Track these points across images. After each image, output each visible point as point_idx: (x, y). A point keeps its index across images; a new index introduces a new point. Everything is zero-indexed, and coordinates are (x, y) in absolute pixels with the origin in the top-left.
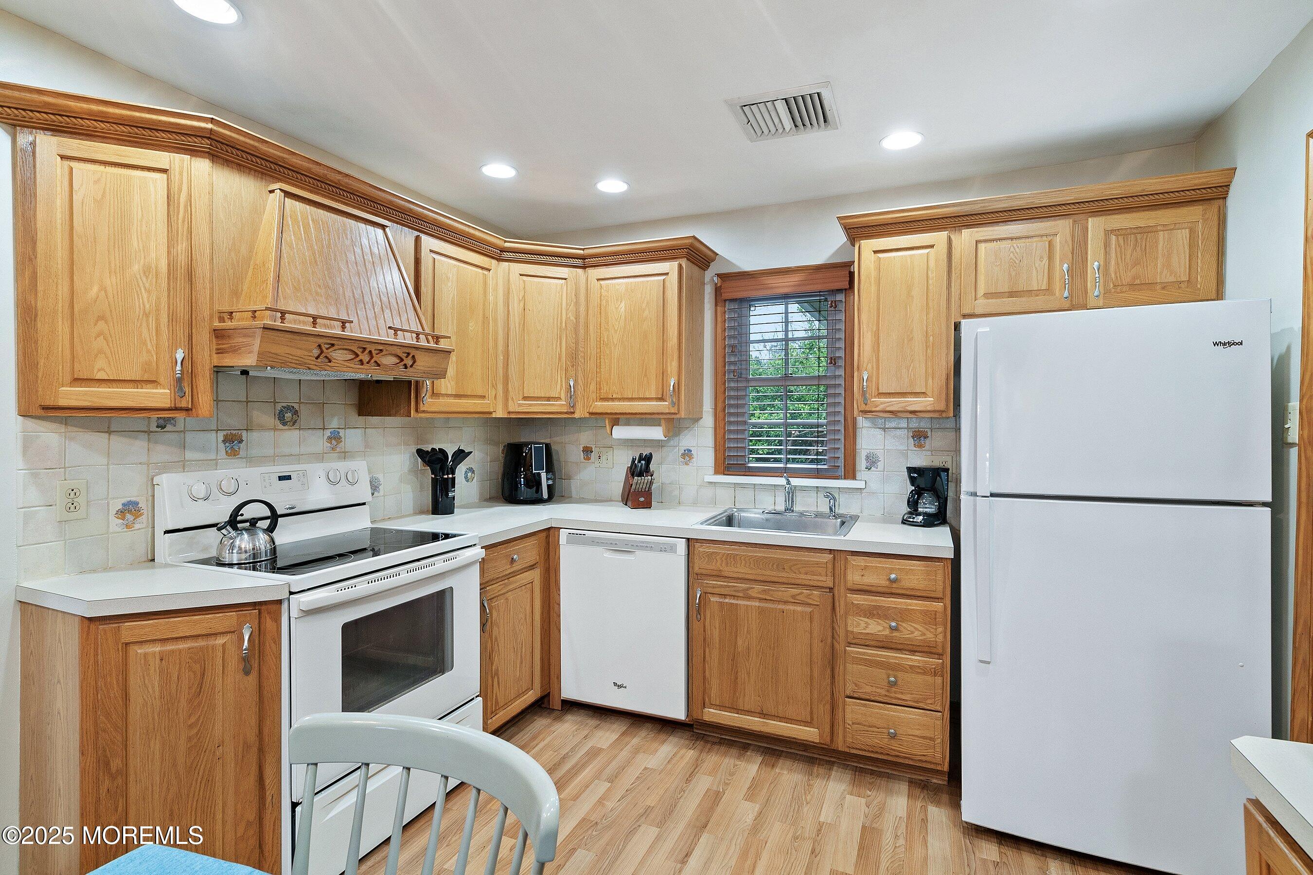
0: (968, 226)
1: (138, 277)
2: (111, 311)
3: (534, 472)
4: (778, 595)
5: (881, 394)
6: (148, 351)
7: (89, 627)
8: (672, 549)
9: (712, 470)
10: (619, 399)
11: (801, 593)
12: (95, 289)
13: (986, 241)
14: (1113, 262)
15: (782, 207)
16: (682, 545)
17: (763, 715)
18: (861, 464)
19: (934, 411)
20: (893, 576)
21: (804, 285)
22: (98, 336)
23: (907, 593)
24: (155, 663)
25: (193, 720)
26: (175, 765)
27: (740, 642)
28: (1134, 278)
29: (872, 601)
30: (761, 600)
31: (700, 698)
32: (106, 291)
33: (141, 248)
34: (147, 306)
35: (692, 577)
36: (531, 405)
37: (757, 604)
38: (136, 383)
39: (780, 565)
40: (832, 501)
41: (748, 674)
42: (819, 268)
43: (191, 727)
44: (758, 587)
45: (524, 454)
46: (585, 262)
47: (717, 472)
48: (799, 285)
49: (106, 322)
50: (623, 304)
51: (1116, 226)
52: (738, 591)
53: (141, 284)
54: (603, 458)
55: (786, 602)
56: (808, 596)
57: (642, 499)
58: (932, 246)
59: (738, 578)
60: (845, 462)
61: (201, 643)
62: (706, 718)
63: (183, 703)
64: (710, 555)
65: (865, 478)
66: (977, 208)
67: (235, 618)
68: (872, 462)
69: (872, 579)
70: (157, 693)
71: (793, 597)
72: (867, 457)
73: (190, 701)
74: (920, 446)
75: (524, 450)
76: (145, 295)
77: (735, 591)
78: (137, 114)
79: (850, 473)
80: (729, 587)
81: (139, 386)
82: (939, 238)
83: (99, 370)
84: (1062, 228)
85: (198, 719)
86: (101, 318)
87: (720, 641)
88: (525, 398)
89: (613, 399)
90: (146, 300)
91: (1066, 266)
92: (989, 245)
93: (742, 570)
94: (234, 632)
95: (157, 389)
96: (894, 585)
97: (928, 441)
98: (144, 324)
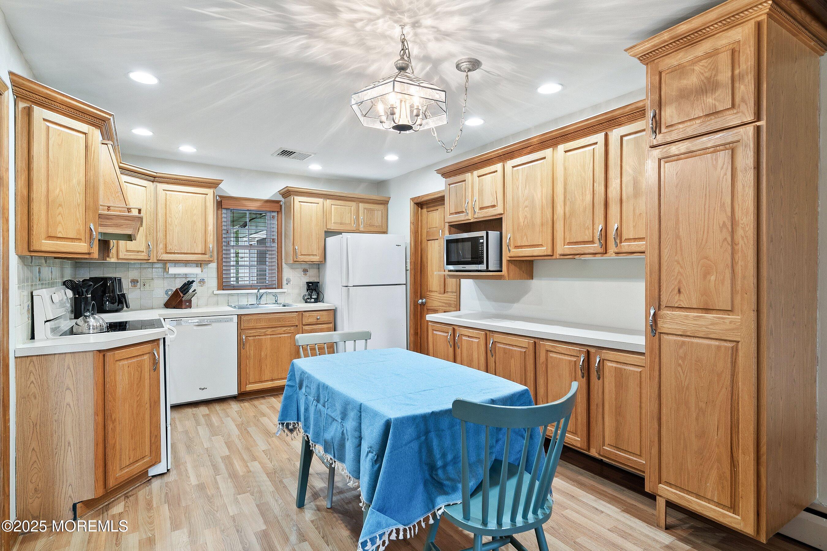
0: (329, 199)
1: (75, 185)
2: (64, 202)
3: (118, 293)
4: (278, 332)
5: (302, 255)
6: (79, 224)
7: (99, 355)
8: (231, 320)
9: (216, 288)
10: (178, 253)
11: (287, 329)
12: (58, 190)
13: (333, 205)
14: (365, 218)
15: (250, 171)
16: (235, 318)
17: (272, 380)
18: (284, 282)
19: (319, 261)
20: (318, 317)
21: (262, 207)
22: (59, 214)
23: (322, 322)
24: (126, 369)
25: (138, 393)
26: (133, 414)
27: (262, 354)
28: (370, 223)
29: (311, 327)
30: (271, 335)
31: (245, 382)
32: (62, 192)
33: (77, 171)
34: (79, 201)
35: (240, 330)
36: (130, 255)
37: (269, 337)
38: (72, 239)
39: (279, 319)
40: (276, 298)
41: (266, 366)
42: (267, 201)
43: (138, 396)
44: (270, 330)
45: (109, 284)
46: (154, 179)
47: (219, 289)
48: (260, 207)
49: (62, 208)
50: (181, 205)
51: (366, 207)
52: (262, 333)
53: (76, 190)
54: (147, 285)
55: (281, 334)
56: (290, 330)
57: (188, 304)
58: (318, 203)
59: (261, 328)
60: (278, 281)
61: (139, 359)
62: (247, 389)
63: (135, 385)
64: (249, 321)
65: (285, 289)
66: (332, 194)
67: (151, 346)
68: (288, 281)
69: (311, 320)
70: (127, 382)
71: (284, 331)
72: (287, 280)
73: (137, 384)
74: (306, 275)
75: (108, 282)
76: (78, 195)
77: (260, 333)
78: (89, 109)
79: (280, 286)
80: (258, 332)
81: (74, 241)
82: (320, 200)
83: (59, 232)
84: (353, 204)
85: (140, 393)
86: (60, 205)
87: (254, 355)
88: (127, 251)
89: (174, 253)
90: (78, 198)
91: (355, 217)
92: (334, 206)
93: (263, 324)
94: (149, 353)
95: (80, 243)
96: (318, 321)
97: (308, 273)
98: (78, 210)
